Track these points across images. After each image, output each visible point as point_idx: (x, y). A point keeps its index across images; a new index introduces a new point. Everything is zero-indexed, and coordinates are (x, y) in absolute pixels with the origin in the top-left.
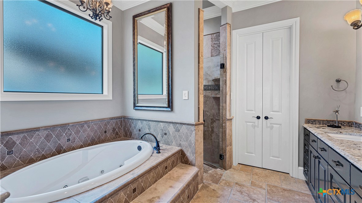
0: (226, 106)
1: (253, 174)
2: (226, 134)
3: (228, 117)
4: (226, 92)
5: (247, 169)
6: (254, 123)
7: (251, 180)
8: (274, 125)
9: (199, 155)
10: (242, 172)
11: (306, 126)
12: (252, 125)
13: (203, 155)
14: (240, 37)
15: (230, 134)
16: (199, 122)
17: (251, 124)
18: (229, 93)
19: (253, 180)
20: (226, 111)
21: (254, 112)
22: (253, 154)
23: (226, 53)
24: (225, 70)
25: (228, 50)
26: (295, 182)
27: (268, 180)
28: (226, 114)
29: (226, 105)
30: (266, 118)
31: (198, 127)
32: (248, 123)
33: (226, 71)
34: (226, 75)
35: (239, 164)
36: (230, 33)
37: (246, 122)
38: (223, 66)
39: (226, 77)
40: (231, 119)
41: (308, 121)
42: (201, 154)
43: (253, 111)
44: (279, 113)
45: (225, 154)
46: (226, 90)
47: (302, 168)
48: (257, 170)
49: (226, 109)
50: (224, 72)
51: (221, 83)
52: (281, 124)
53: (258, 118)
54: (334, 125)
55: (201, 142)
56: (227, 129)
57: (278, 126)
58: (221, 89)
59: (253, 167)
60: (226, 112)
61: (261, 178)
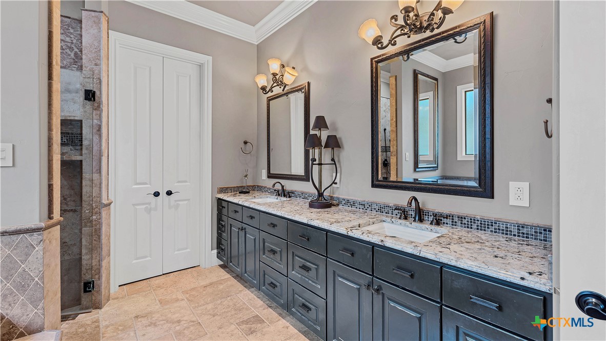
0: (101, 179)
1: (154, 290)
2: (99, 237)
3: (105, 201)
4: (100, 151)
5: (139, 287)
6: (149, 204)
7: (157, 299)
8: (180, 203)
9: (52, 299)
10: (135, 295)
11: (221, 196)
12: (147, 207)
13: (59, 295)
14: (120, 47)
15: (108, 234)
16: (52, 221)
17: (144, 206)
18: (107, 152)
19: (160, 298)
20: (100, 188)
21: (149, 186)
22: (148, 257)
23: (100, 72)
24: (96, 105)
25: (104, 67)
26: (211, 272)
27: (180, 286)
28: (100, 194)
29: (100, 176)
30: (169, 193)
31: (50, 233)
32: (138, 207)
33: (99, 107)
34: (100, 116)
35: (119, 286)
36: (108, 35)
37: (134, 205)
38: (90, 96)
39: (100, 119)
40: (109, 204)
41: (223, 190)
42: (56, 295)
43: (147, 184)
44: (187, 184)
45: (97, 276)
46: (101, 145)
47: (215, 251)
48: (157, 281)
49: (100, 184)
50: (95, 109)
51: (86, 131)
52: (189, 200)
53: (157, 194)
54: (244, 191)
55: (56, 265)
56: (103, 225)
57: (186, 202)
58: (85, 143)
59: (148, 280)
60: (100, 191)
61: (170, 289)
